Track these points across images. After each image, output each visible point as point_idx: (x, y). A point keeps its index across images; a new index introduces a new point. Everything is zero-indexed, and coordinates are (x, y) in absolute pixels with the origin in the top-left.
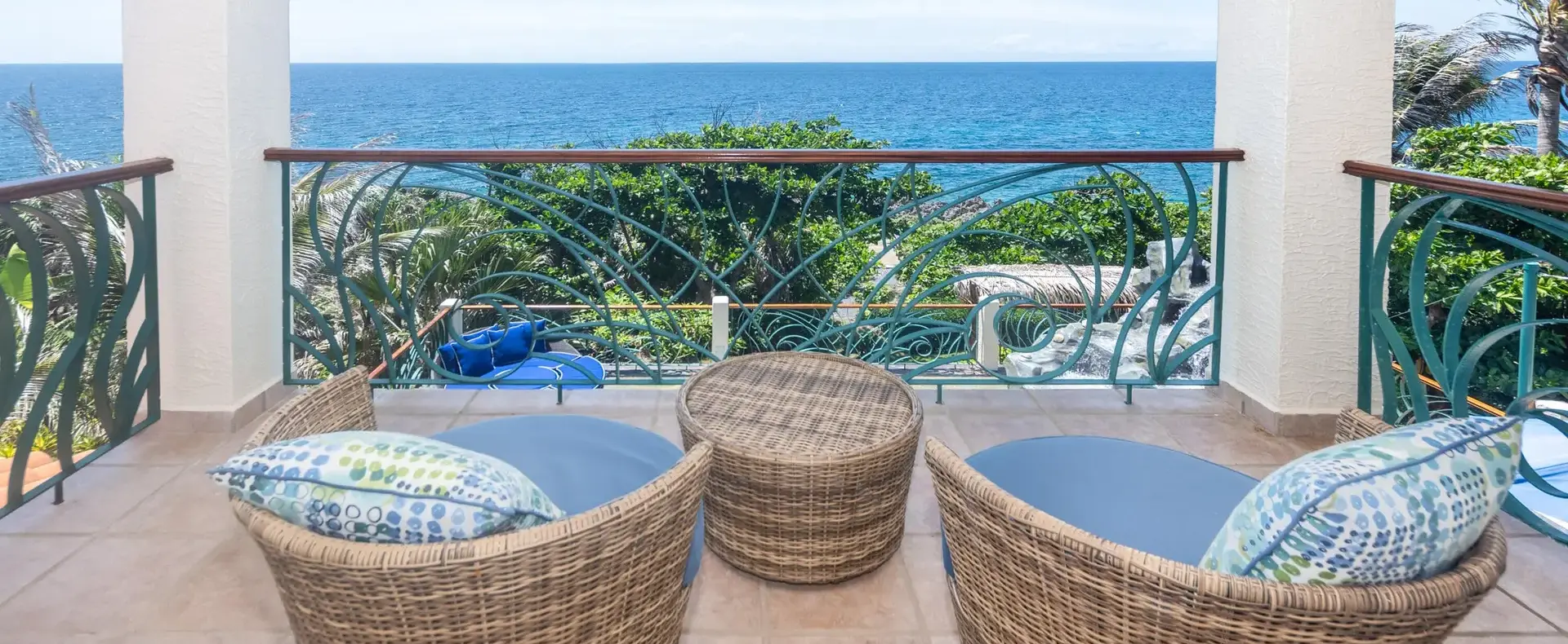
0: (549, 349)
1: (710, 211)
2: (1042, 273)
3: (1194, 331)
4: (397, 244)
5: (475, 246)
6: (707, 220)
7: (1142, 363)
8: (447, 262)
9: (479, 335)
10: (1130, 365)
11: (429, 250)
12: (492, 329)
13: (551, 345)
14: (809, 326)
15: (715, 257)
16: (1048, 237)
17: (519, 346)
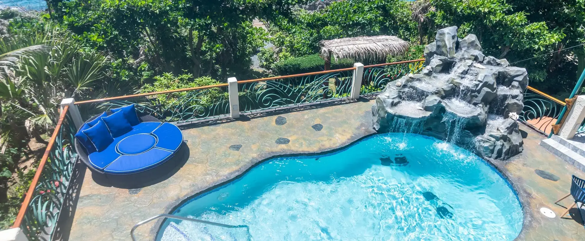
0: (142, 121)
1: (200, 19)
2: (358, 42)
3: (459, 76)
4: (6, 62)
5: (61, 56)
6: (199, 25)
7: (438, 95)
8: (46, 68)
9: (96, 122)
10: (433, 96)
11: (31, 61)
12: (104, 116)
13: (142, 118)
14: (278, 88)
15: (209, 48)
16: (353, 21)
17: (124, 123)
